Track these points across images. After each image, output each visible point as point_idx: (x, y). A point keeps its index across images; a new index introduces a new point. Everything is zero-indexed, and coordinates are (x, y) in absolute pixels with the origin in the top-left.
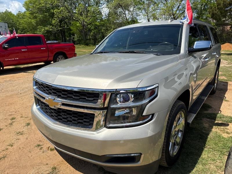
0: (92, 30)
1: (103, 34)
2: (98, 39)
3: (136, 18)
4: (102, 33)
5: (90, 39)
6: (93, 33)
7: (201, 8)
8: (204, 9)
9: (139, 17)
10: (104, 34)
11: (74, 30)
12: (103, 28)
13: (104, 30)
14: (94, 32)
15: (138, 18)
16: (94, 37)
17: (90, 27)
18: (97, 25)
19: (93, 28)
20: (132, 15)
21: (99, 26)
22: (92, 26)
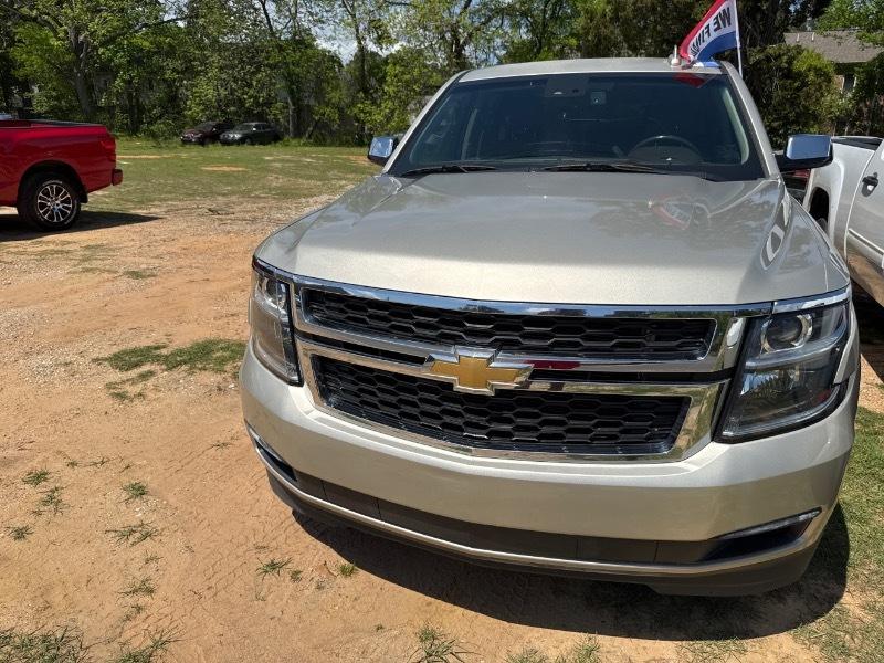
0: (119, 67)
1: (170, 86)
2: (150, 111)
3: (309, 29)
4: (170, 84)
5: (110, 109)
6: (124, 81)
7: (544, 12)
8: (551, 17)
9: (322, 28)
10: (177, 88)
11: (32, 65)
12: (171, 64)
13: (174, 70)
14: (127, 77)
15: (315, 30)
16: (130, 101)
17: (108, 54)
18: (141, 49)
19: (124, 60)
20: (294, 17)
21: (150, 54)
22: (117, 52)
